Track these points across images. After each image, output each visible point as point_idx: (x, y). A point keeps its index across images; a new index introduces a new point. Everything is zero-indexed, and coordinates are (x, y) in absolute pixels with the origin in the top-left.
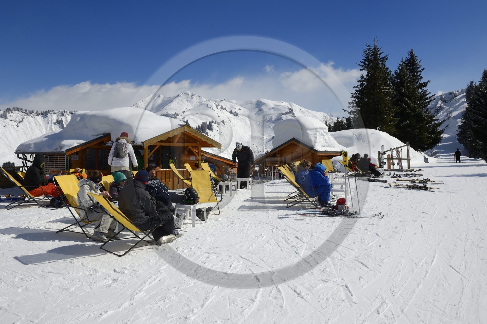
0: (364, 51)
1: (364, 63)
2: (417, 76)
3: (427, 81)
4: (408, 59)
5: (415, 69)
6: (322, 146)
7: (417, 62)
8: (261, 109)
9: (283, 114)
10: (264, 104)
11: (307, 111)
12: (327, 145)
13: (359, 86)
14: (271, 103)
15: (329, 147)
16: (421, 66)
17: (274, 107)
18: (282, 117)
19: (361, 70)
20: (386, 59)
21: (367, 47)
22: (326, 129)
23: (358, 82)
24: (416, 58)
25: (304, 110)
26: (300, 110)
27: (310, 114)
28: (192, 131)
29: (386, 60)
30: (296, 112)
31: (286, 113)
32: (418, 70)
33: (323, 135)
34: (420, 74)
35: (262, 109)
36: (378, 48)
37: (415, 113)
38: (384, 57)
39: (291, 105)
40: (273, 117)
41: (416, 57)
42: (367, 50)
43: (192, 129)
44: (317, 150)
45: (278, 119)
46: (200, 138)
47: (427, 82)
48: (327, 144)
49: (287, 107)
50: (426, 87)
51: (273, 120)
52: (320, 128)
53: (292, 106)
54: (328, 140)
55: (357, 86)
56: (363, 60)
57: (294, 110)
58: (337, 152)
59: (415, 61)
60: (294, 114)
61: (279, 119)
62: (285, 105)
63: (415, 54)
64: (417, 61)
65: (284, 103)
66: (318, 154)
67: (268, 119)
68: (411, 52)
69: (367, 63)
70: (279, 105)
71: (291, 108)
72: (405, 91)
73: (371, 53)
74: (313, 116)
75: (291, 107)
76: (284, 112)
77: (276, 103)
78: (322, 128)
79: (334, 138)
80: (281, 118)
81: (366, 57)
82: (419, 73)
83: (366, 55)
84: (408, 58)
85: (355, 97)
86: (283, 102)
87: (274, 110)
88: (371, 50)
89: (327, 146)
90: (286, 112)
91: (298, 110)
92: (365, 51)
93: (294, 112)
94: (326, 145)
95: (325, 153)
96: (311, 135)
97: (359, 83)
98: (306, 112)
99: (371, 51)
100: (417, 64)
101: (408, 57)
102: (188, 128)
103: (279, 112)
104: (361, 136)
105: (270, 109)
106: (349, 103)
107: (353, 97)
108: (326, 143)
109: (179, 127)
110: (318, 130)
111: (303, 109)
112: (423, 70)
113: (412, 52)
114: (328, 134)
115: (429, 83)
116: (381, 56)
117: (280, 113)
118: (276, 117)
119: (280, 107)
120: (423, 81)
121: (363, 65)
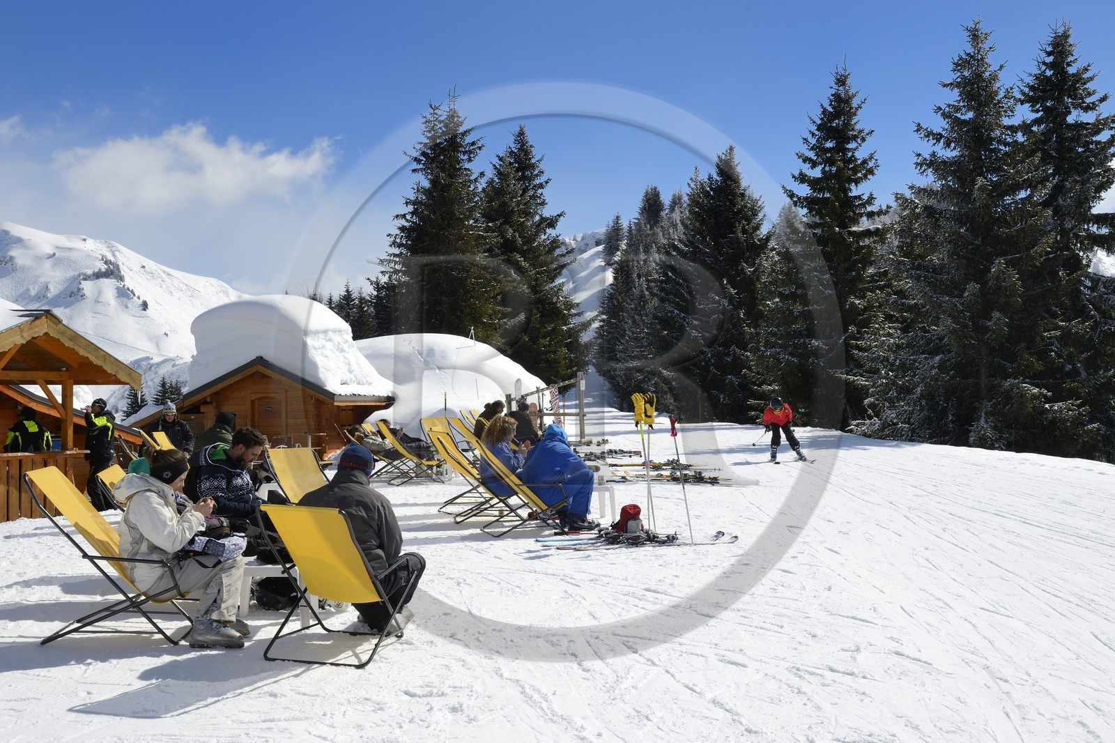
0: (424, 120)
1: (423, 154)
2: (533, 197)
3: (559, 213)
4: (512, 151)
5: (531, 179)
6: (342, 381)
7: (533, 161)
8: (8, 258)
9: (86, 278)
10: (19, 241)
11: (164, 272)
12: (354, 379)
13: (410, 216)
14: (43, 240)
15: (358, 384)
16: (542, 172)
17: (54, 254)
18: (81, 286)
19: (414, 171)
20: (480, 148)
21: (432, 111)
22: (348, 334)
23: (407, 203)
24: (532, 149)
25: (155, 267)
26: (144, 267)
27: (176, 283)
28: (63, 334)
29: (478, 151)
30: (131, 273)
31: (98, 275)
32: (537, 182)
33: (342, 351)
34: (542, 194)
35: (12, 258)
36: (458, 117)
37: (537, 296)
38: (473, 144)
39: (112, 251)
40: (51, 286)
41: (531, 146)
42: (432, 119)
43: (62, 328)
44: (332, 392)
45: (69, 294)
46: (86, 355)
47: (558, 215)
48: (352, 376)
49: (100, 257)
50: (555, 229)
51: (49, 295)
52: (334, 331)
53: (117, 253)
54: (354, 367)
55: (404, 216)
56: (421, 143)
57: (121, 267)
58: (380, 399)
59: (530, 159)
60: (121, 278)
61: (72, 293)
62: (92, 250)
63: (531, 139)
64: (533, 157)
65: (90, 241)
66: (336, 404)
67: (33, 293)
68: (519, 133)
69: (431, 154)
70: (70, 249)
71: (113, 259)
72: (513, 236)
73: (440, 128)
74: (184, 287)
75: (114, 255)
76: (90, 272)
77: (62, 240)
78: (340, 331)
79: (367, 357)
80: (79, 290)
81: (428, 138)
82: (540, 191)
83: (429, 131)
84: (513, 149)
85: (400, 245)
86: (85, 240)
87: (55, 265)
88: (442, 118)
89: (354, 382)
90: (96, 270)
91: (137, 268)
92: (426, 122)
93: (122, 273)
94: (351, 379)
95: (352, 401)
96: (315, 349)
97: (411, 208)
98: (164, 276)
99: (441, 122)
100: (533, 166)
101: (513, 146)
102: (51, 324)
103: (71, 274)
104: (434, 356)
105: (39, 259)
106: (381, 260)
107: (394, 244)
108: (350, 371)
109: (27, 322)
110: (330, 334)
111: (151, 265)
112: (547, 182)
113: (521, 133)
114: (353, 346)
115: (562, 218)
116: (468, 139)
117: (77, 273)
118: (61, 288)
119: (74, 255)
120: (547, 212)
121: (422, 158)
